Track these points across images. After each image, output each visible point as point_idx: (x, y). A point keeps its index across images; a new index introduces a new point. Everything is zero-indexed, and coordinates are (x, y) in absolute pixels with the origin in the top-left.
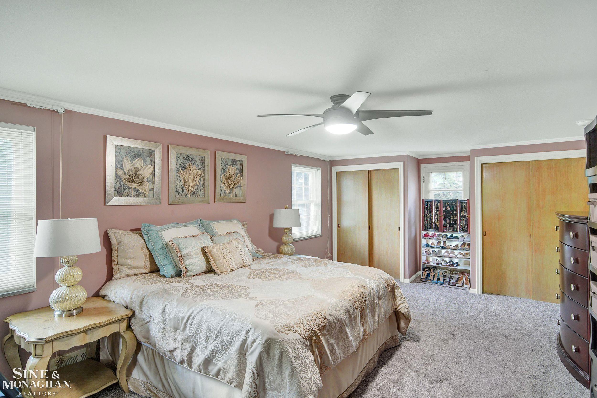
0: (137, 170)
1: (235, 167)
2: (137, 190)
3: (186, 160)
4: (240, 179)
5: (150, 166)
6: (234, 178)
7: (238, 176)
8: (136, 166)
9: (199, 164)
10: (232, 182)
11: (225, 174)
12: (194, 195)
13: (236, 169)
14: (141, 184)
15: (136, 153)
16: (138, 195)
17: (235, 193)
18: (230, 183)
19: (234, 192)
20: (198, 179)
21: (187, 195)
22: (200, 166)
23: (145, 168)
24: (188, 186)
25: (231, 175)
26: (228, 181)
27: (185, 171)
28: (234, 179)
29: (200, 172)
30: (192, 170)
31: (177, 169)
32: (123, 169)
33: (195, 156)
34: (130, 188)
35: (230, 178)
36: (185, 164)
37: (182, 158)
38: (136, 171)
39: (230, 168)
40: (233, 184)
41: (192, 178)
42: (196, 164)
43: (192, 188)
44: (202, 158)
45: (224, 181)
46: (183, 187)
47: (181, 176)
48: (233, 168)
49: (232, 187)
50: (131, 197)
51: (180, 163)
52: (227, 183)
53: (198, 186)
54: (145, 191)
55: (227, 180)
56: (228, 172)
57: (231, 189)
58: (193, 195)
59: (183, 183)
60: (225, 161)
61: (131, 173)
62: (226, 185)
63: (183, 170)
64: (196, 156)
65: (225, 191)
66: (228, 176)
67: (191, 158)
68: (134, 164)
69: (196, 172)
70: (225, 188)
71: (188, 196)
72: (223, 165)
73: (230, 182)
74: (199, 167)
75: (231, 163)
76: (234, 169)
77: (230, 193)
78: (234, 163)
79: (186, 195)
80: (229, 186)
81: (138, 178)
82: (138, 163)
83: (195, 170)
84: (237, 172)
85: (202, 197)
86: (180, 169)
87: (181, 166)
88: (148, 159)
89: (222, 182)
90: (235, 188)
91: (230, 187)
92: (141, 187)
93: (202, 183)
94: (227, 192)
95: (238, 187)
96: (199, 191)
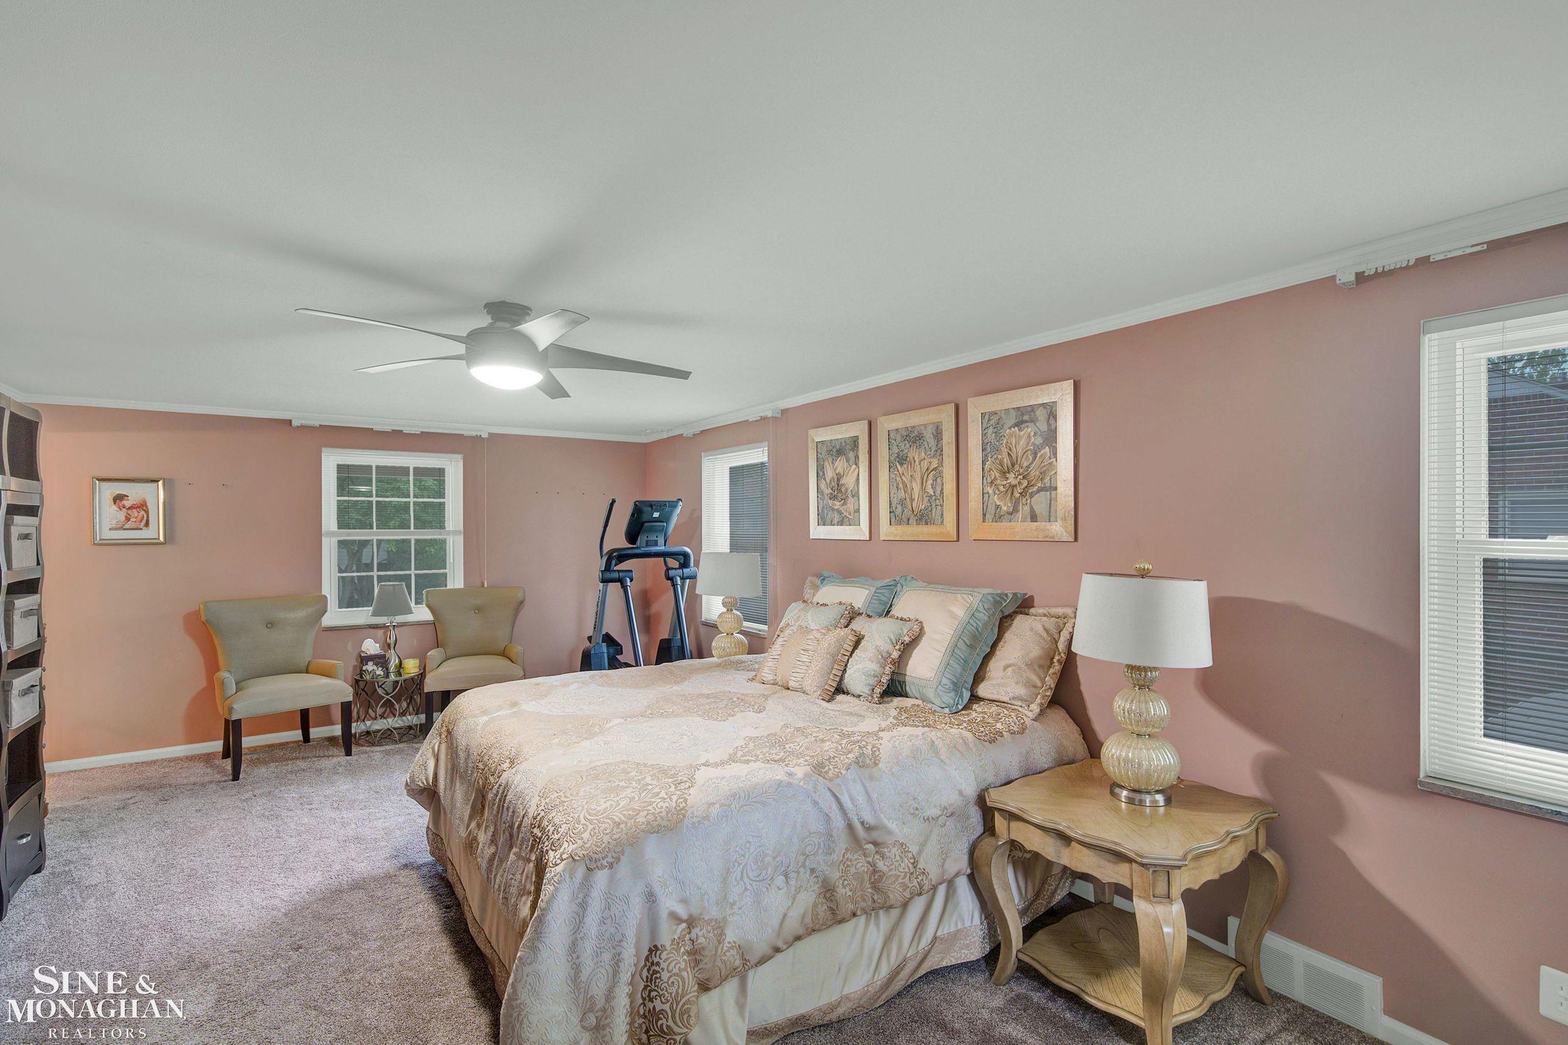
0: (839, 477)
1: (1030, 429)
2: (840, 513)
3: (906, 442)
4: (1051, 463)
5: (854, 466)
6: (1025, 464)
7: (1039, 455)
8: (837, 472)
9: (932, 442)
10: (1021, 477)
11: (995, 457)
12: (924, 520)
13: (1032, 434)
14: (844, 501)
15: (837, 448)
16: (841, 523)
17: (1032, 511)
18: (1014, 482)
19: (1027, 508)
20: (930, 482)
21: (910, 521)
22: (934, 449)
23: (848, 472)
24: (912, 500)
25: (1014, 457)
26: (1008, 475)
27: (905, 466)
28: (1028, 467)
29: (934, 465)
30: (917, 463)
31: (892, 465)
32: (825, 479)
33: (922, 428)
34: (833, 510)
35: (1013, 465)
36: (906, 451)
37: (899, 438)
38: (838, 480)
39: (1011, 435)
40: (1025, 483)
41: (919, 481)
42: (926, 445)
43: (919, 504)
44: (938, 426)
45: (995, 479)
46: (902, 502)
47: (898, 479)
48: (1022, 433)
49: (1021, 494)
50: (834, 525)
51: (897, 451)
52: (1005, 482)
53: (931, 496)
54: (850, 514)
55: (1004, 473)
56: (1005, 450)
57: (1018, 500)
58: (921, 519)
59: (902, 494)
60: (994, 419)
61: (833, 484)
62: (1001, 488)
63: (902, 465)
64: (926, 427)
65: (998, 507)
66: (1006, 461)
67: (916, 433)
68: (836, 468)
69: (925, 464)
70: (998, 499)
71: (913, 521)
72: (990, 430)
73: (1012, 479)
74: (933, 451)
75: (1013, 421)
76: (1026, 436)
77: (1015, 510)
78: (1026, 418)
79: (909, 519)
80: (1011, 489)
81: (840, 491)
82: (840, 464)
83: (924, 459)
84: (1037, 443)
85: (939, 523)
86: (897, 464)
87: (898, 457)
88: (851, 455)
89: (989, 480)
90: (1031, 496)
91: (1012, 494)
92: (845, 507)
93: (939, 489)
94: (1005, 508)
95: (1040, 490)
96: (934, 510)
